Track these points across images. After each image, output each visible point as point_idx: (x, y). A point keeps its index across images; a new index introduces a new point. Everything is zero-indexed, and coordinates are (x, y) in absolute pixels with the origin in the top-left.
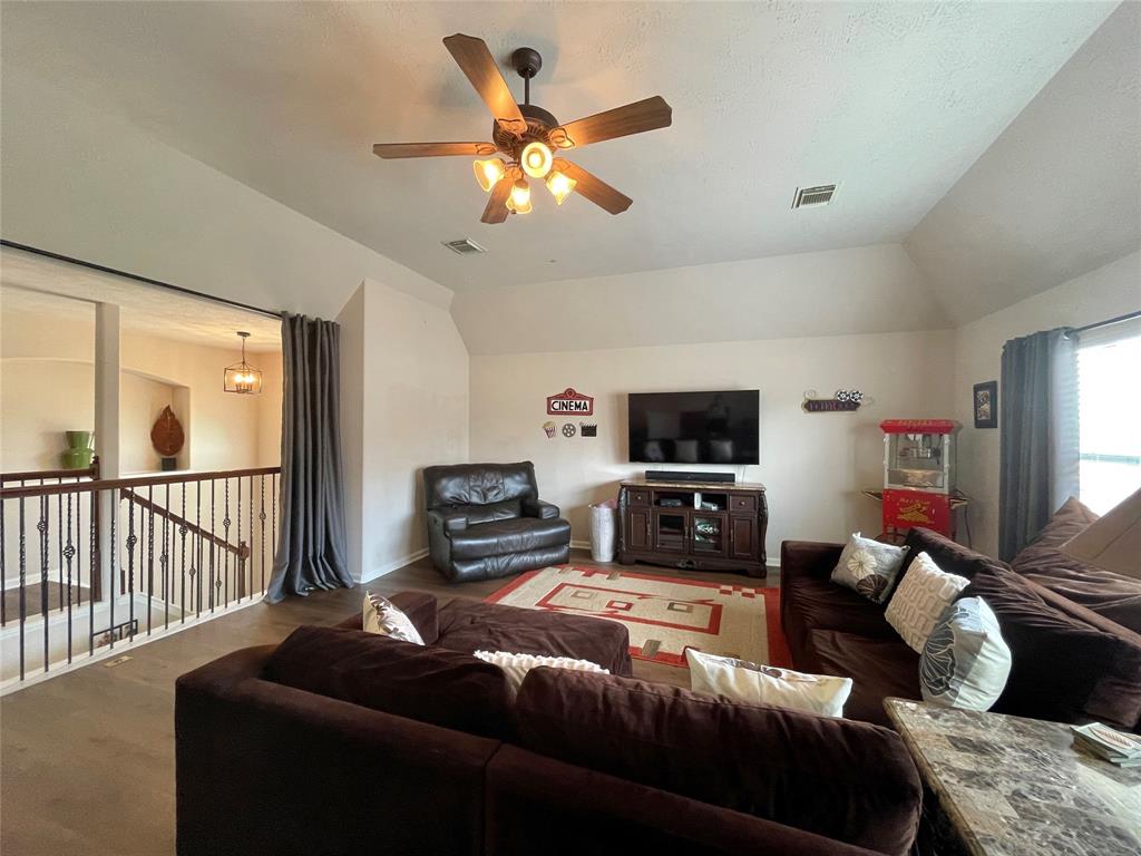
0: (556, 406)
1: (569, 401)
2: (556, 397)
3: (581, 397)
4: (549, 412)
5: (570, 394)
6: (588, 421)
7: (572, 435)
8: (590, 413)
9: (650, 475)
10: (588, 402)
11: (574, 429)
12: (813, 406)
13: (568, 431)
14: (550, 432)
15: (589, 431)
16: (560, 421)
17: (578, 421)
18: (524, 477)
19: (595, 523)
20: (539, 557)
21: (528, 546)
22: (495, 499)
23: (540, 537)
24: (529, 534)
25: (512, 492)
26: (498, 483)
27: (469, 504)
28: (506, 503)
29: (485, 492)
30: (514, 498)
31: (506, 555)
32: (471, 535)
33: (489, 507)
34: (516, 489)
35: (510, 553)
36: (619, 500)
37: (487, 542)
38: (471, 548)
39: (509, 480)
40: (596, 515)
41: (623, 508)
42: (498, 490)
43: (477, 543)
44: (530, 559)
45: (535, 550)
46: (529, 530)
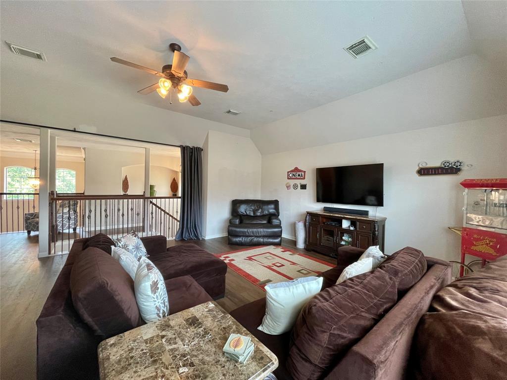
0: (291, 175)
1: (296, 173)
2: (290, 172)
3: (300, 171)
4: (288, 178)
5: (296, 170)
6: (303, 182)
7: (296, 189)
8: (304, 178)
9: (326, 209)
10: (303, 173)
11: (297, 186)
12: (424, 172)
13: (295, 187)
14: (288, 187)
15: (304, 187)
16: (292, 182)
17: (299, 182)
18: (273, 206)
19: (296, 229)
20: (266, 240)
21: (260, 235)
22: (258, 214)
23: (266, 231)
24: (262, 230)
25: (267, 212)
26: (260, 208)
27: (247, 215)
28: (263, 217)
29: (254, 211)
30: (267, 215)
31: (250, 236)
32: (236, 226)
33: (255, 217)
34: (268, 211)
35: (252, 236)
36: (306, 220)
37: (242, 230)
38: (235, 231)
39: (265, 207)
40: (297, 226)
41: (307, 224)
42: (260, 211)
43: (238, 230)
44: (261, 240)
45: (264, 236)
46: (261, 228)
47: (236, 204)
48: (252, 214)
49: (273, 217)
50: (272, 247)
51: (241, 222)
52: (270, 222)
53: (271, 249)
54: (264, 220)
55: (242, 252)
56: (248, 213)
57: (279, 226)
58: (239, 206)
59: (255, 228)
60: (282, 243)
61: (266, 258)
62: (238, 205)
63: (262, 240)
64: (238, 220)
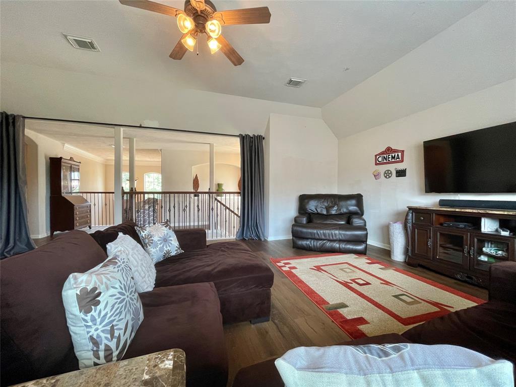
0: (380, 159)
1: (389, 155)
3: (396, 151)
4: (376, 164)
6: (400, 166)
7: (390, 177)
8: (402, 161)
9: (443, 203)
10: (400, 154)
11: (391, 173)
13: (388, 174)
14: (377, 176)
15: (401, 173)
16: (383, 169)
17: (393, 168)
18: (354, 202)
19: (391, 233)
20: (343, 246)
21: (334, 238)
22: (333, 212)
23: (344, 234)
24: (337, 232)
25: (345, 210)
26: (335, 204)
27: (318, 214)
28: (339, 216)
29: (328, 209)
30: (346, 213)
31: (321, 240)
32: (303, 226)
33: (329, 216)
34: (347, 209)
35: (324, 240)
36: (406, 219)
37: (310, 231)
38: (301, 232)
39: (342, 203)
40: (391, 228)
41: (409, 225)
42: (335, 208)
43: (304, 230)
44: (336, 245)
45: (340, 241)
46: (336, 229)
47: (304, 200)
48: (325, 212)
49: (354, 216)
50: (353, 256)
51: (310, 221)
52: (349, 222)
53: (351, 258)
54: (341, 219)
55: (309, 259)
56: (319, 211)
57: (363, 228)
58: (308, 202)
59: (328, 229)
60: (368, 252)
61: (342, 269)
62: (306, 201)
63: (338, 245)
64: (305, 219)
